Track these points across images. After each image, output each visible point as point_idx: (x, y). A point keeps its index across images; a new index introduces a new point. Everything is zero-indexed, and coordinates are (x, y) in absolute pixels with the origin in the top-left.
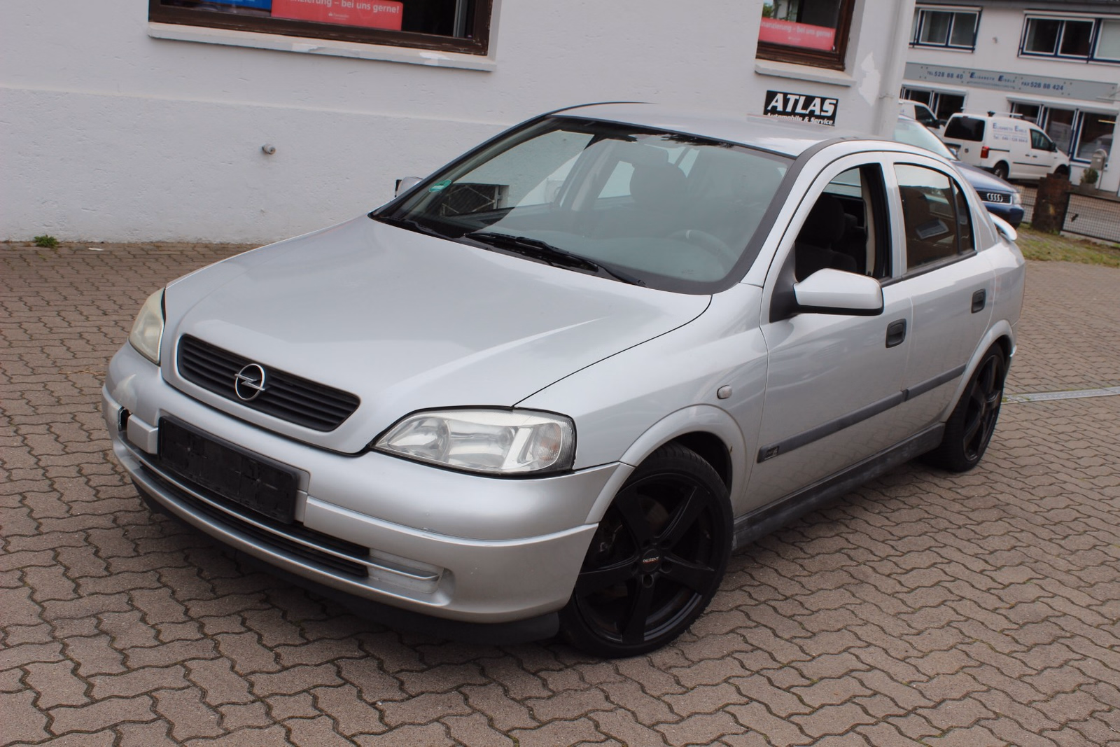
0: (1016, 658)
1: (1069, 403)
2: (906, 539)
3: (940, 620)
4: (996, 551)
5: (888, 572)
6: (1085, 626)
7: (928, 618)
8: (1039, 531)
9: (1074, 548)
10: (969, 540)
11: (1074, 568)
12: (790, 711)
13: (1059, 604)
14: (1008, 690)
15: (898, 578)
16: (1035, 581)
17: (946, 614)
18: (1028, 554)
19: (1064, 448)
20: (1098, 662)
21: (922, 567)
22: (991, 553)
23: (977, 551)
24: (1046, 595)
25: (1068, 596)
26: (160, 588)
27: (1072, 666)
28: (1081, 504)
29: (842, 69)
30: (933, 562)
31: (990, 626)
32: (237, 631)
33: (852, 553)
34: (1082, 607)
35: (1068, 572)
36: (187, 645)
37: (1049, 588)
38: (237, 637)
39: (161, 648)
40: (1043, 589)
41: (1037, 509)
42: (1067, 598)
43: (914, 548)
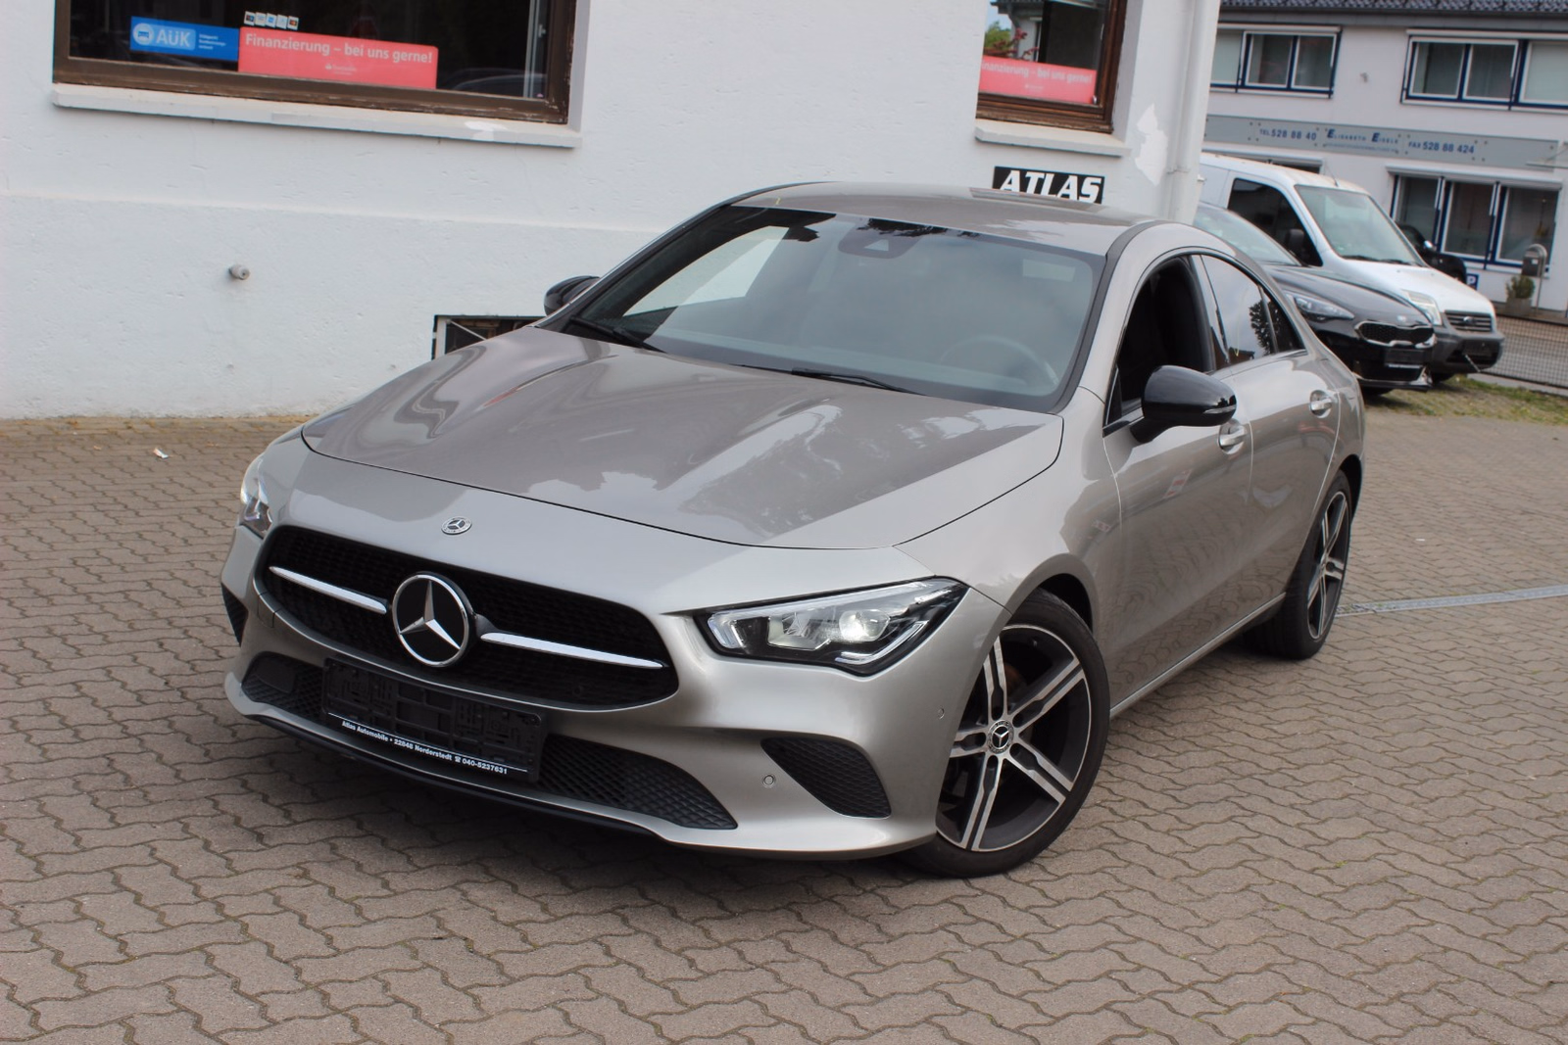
0: (1337, 926)
1: (1451, 612)
2: (1193, 789)
3: (1235, 884)
4: (1321, 800)
5: (1165, 828)
6: (1437, 887)
7: (1219, 882)
8: (1386, 775)
9: (1434, 794)
10: (1284, 788)
11: (1431, 819)
12: (1023, 989)
13: (1404, 862)
14: (1323, 961)
15: (1180, 836)
16: (1373, 835)
17: (1244, 876)
18: (1367, 804)
19: (1434, 671)
20: (1449, 928)
21: (1215, 821)
22: (1313, 802)
23: (1293, 801)
24: (1387, 851)
25: (1419, 853)
26: (155, 864)
27: (1413, 933)
28: (1450, 741)
29: (1109, 132)
30: (1230, 815)
31: (1305, 890)
32: (270, 912)
33: (1116, 807)
34: (1436, 864)
35: (1422, 825)
36: (204, 929)
37: (1392, 844)
38: (270, 918)
39: (169, 932)
40: (1385, 845)
41: (1386, 748)
42: (1416, 855)
43: (1206, 798)
